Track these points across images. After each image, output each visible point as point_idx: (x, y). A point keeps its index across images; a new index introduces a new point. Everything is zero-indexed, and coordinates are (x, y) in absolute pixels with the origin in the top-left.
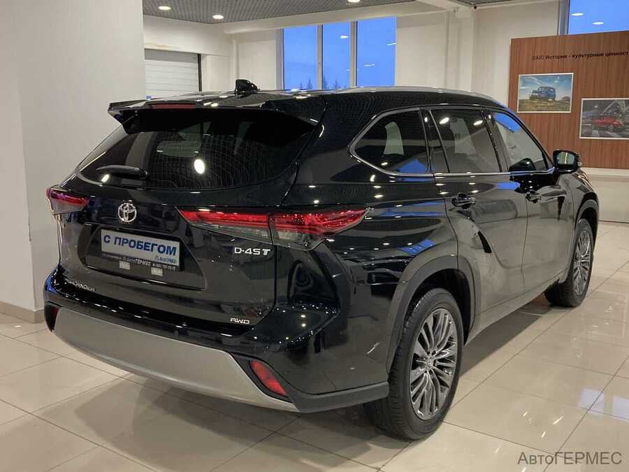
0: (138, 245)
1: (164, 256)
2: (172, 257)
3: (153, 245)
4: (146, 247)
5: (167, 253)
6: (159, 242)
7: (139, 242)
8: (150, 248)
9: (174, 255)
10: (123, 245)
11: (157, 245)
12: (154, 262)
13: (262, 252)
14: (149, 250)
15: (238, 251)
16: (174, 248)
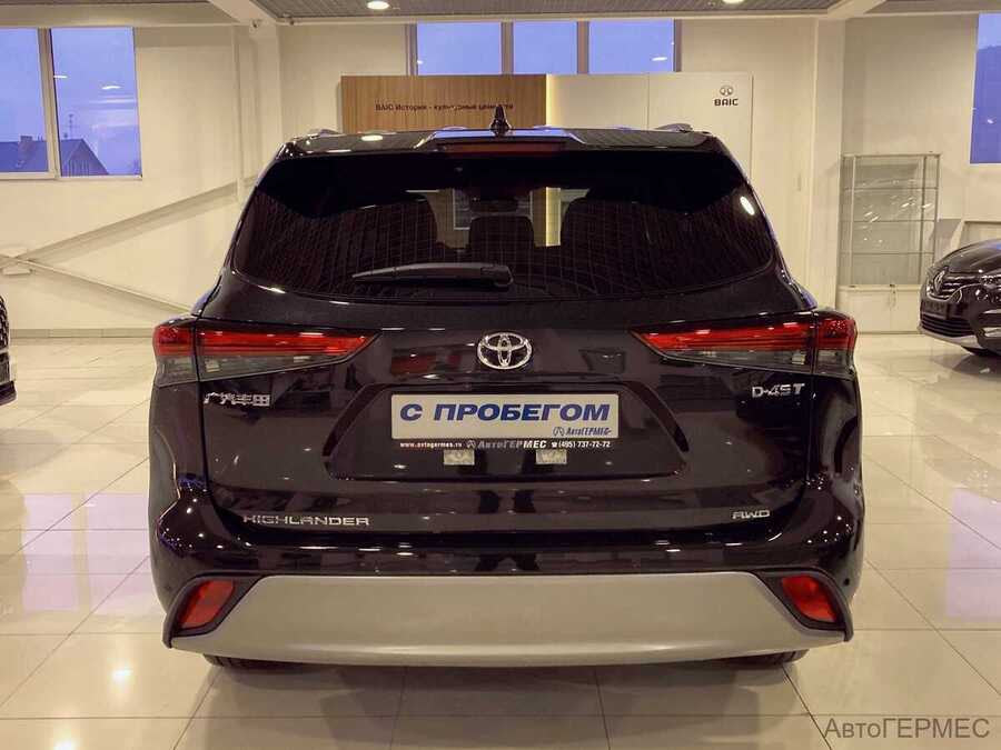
0: (507, 413)
1: (579, 424)
2: (599, 424)
3: (547, 408)
4: (528, 413)
5: (586, 418)
6: (563, 400)
7: (506, 407)
8: (540, 415)
9: (604, 418)
10: (460, 418)
11: (558, 406)
12: (555, 440)
13: (793, 389)
14: (537, 418)
15: (758, 391)
16: (605, 408)
